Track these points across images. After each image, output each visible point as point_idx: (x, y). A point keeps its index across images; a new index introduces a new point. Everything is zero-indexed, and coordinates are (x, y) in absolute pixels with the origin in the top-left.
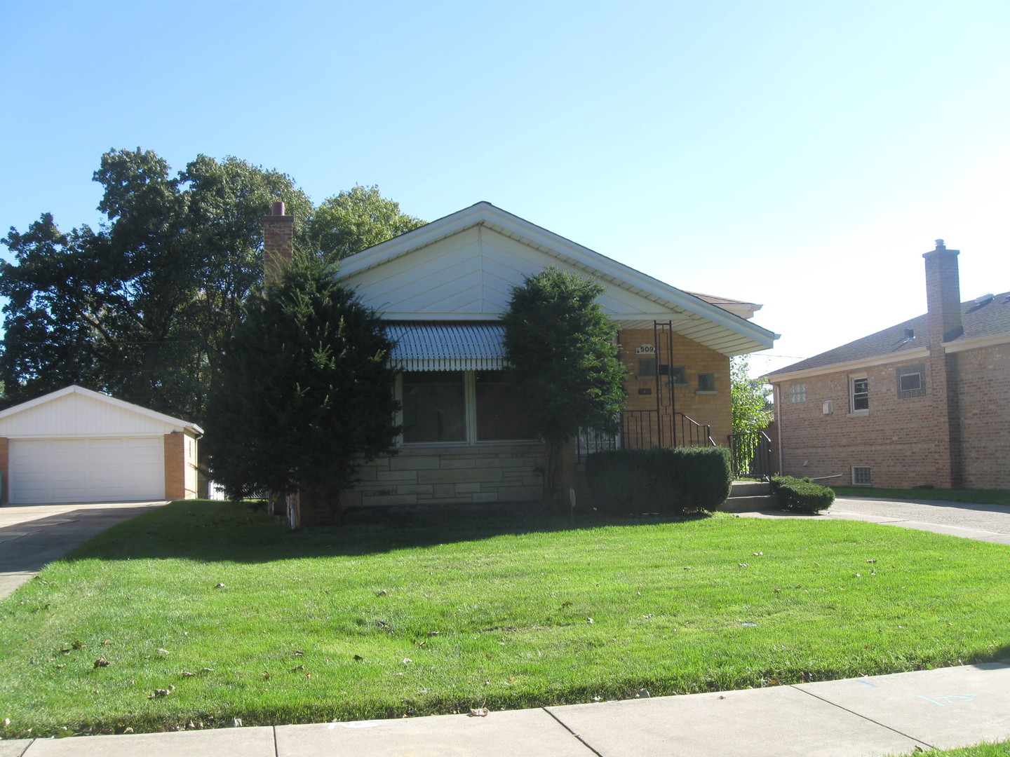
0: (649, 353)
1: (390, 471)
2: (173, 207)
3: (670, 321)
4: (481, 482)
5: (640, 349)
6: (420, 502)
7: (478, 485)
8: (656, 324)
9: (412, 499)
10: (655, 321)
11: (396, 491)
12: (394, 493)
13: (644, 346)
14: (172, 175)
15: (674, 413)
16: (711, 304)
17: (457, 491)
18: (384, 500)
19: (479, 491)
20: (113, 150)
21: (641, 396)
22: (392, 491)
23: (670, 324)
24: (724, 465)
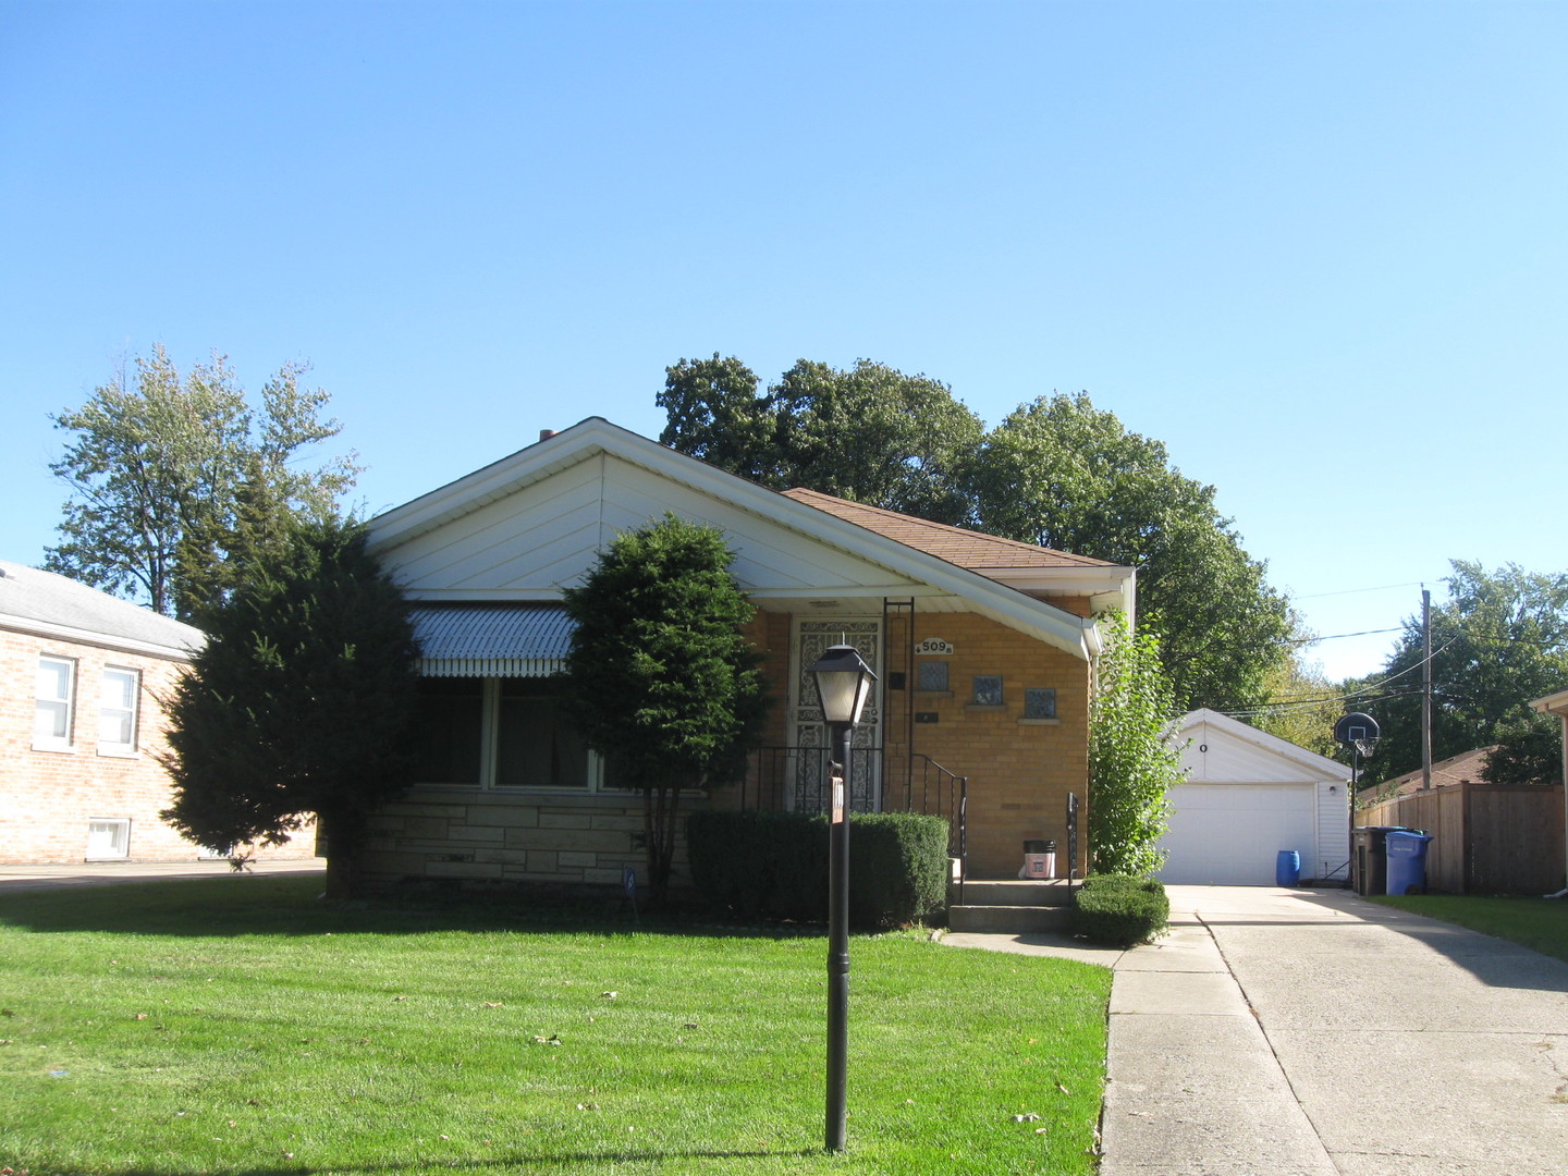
0: (938, 652)
1: (466, 825)
3: (913, 599)
4: (597, 852)
5: (921, 646)
6: (507, 876)
7: (594, 855)
8: (886, 603)
9: (494, 871)
10: (885, 599)
11: (473, 856)
12: (470, 859)
13: (930, 640)
14: (761, 392)
15: (911, 756)
16: (967, 569)
17: (561, 863)
18: (455, 870)
19: (594, 865)
20: (683, 362)
21: (920, 725)
22: (468, 856)
23: (912, 604)
24: (899, 846)
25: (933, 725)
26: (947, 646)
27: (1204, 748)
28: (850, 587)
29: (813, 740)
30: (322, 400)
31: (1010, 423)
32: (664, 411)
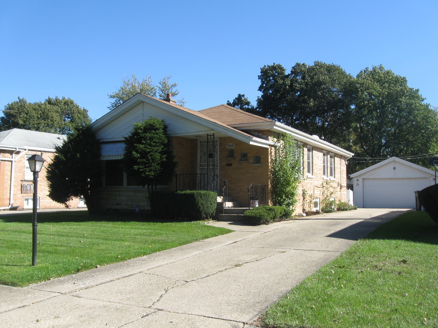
0: (231, 147)
1: (120, 196)
2: (282, 87)
3: (214, 134)
5: (227, 146)
6: (128, 208)
9: (126, 207)
10: (207, 134)
13: (229, 144)
14: (286, 73)
15: (214, 175)
17: (140, 205)
18: (117, 207)
20: (265, 66)
21: (227, 167)
24: (195, 199)
25: (230, 167)
26: (234, 145)
27: (394, 168)
28: (198, 132)
29: (203, 172)
30: (175, 86)
31: (358, 76)
32: (260, 80)
